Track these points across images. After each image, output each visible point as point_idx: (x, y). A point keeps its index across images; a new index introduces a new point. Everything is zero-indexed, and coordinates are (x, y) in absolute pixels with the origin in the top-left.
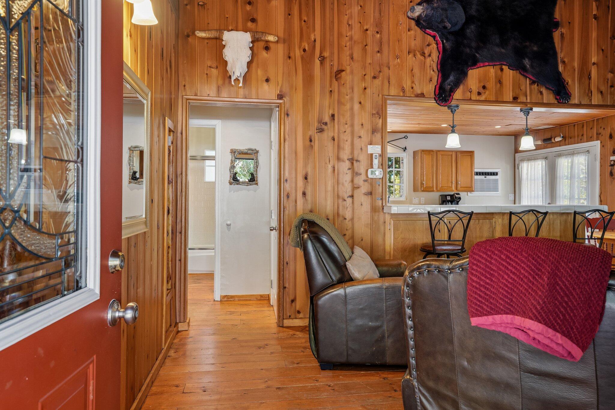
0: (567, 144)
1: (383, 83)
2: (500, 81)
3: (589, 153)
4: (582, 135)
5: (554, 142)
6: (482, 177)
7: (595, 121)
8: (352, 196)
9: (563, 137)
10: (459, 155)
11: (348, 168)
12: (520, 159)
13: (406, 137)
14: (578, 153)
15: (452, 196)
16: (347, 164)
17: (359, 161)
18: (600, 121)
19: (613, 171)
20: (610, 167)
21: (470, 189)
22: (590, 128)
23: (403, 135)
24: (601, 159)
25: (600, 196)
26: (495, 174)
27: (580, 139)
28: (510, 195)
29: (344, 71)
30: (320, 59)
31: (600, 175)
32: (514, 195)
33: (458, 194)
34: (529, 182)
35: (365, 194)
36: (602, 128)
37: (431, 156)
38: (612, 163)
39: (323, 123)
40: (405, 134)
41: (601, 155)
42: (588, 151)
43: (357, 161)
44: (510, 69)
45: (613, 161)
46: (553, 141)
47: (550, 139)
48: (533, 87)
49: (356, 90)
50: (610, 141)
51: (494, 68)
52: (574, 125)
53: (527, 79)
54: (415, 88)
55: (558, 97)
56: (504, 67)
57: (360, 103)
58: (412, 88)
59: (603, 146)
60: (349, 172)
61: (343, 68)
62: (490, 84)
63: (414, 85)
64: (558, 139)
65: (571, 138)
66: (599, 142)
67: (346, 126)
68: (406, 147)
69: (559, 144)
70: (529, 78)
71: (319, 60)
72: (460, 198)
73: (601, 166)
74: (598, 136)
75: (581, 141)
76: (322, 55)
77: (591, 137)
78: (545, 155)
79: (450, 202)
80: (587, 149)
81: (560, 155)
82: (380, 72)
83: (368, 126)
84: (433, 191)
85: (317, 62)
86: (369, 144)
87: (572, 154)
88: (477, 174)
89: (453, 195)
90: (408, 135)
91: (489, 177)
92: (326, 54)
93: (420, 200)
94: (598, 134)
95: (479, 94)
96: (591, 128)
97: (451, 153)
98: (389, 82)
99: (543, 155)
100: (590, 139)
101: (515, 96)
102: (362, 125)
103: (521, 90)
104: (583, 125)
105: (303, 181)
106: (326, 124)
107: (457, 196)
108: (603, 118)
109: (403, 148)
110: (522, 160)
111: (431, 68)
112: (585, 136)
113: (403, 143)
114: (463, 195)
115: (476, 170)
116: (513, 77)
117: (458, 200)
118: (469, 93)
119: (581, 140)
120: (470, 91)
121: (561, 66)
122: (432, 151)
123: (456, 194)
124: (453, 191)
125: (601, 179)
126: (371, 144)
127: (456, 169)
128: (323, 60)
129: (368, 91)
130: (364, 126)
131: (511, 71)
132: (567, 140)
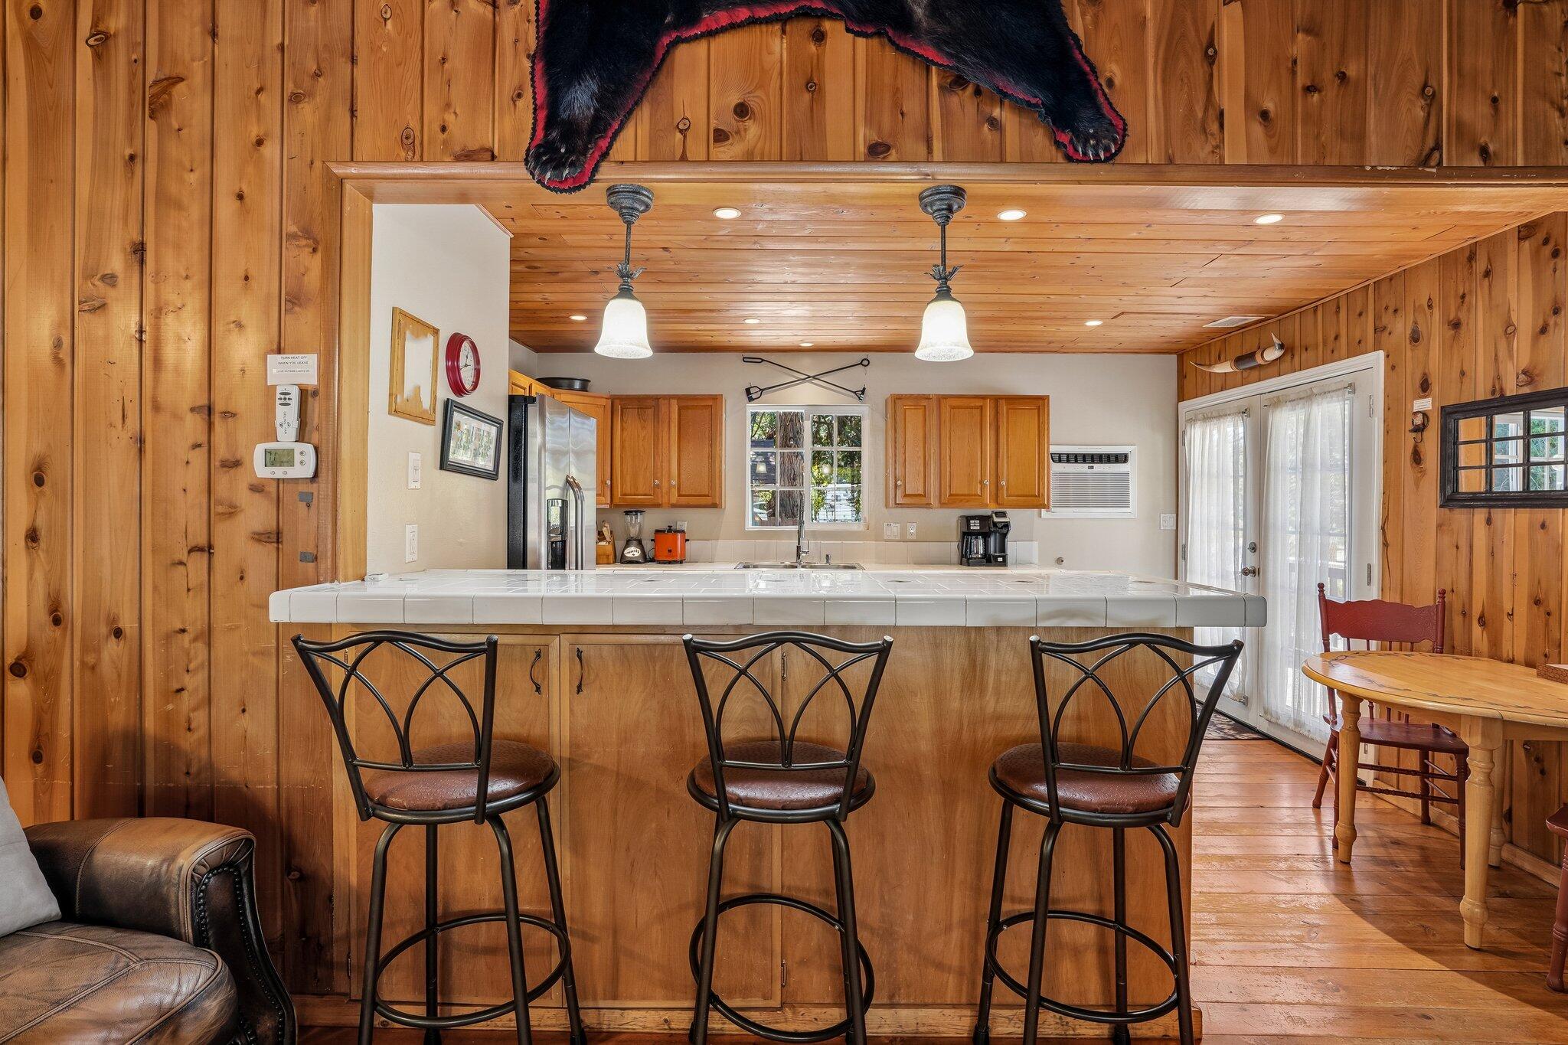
0: (1297, 367)
1: (327, 119)
2: (810, 81)
3: (1354, 392)
4: (1336, 338)
5: (1262, 362)
6: (1082, 468)
7: (1371, 290)
8: (208, 549)
9: (1282, 346)
10: (1004, 407)
11: (191, 442)
12: (1191, 415)
13: (864, 363)
14: (1324, 393)
15: (984, 519)
16: (192, 427)
17: (234, 415)
18: (1384, 287)
19: (1422, 448)
20: (1414, 435)
21: (1036, 501)
22: (1358, 312)
23: (858, 357)
24: (1388, 408)
25: (1383, 528)
26: (1121, 458)
27: (1329, 352)
28: (1162, 515)
29: (182, 80)
30: (92, 42)
31: (1385, 462)
32: (1174, 515)
33: (1004, 514)
34: (1205, 480)
35: (259, 537)
36: (1391, 310)
37: (921, 412)
38: (1419, 420)
39: (103, 278)
40: (863, 355)
41: (1387, 396)
42: (1350, 385)
43: (228, 414)
44: (858, 34)
45: (1420, 416)
46: (1259, 361)
47: (1251, 356)
48: (954, 100)
49: (224, 146)
50: (1412, 350)
51: (784, 32)
52: (1316, 309)
53: (928, 70)
54: (451, 127)
55: (1065, 137)
56: (827, 25)
57: (240, 197)
58: (444, 129)
59: (1393, 368)
60: (198, 458)
61: (179, 71)
62: (768, 95)
63: (450, 118)
64: (1271, 355)
65: (1306, 349)
66: (1381, 354)
67: (188, 284)
68: (864, 389)
69: (1276, 368)
70: (936, 64)
71: (91, 46)
72: (1007, 525)
73: (1387, 432)
74: (1380, 335)
75: (1332, 356)
76: (101, 28)
77: (1360, 342)
78: (1244, 404)
79: (980, 537)
80: (1348, 379)
81: (1277, 402)
82: (317, 75)
83: (267, 282)
84: (928, 506)
85: (85, 55)
86: (272, 352)
87: (1308, 396)
88: (1059, 458)
89: (990, 517)
90: (871, 356)
91: (1099, 468)
92: (116, 22)
93: (904, 530)
94: (1379, 330)
95: (720, 136)
96: (1360, 314)
97: (979, 403)
98: (353, 112)
99: (1236, 404)
100: (1357, 348)
101: (875, 138)
102: (247, 278)
103: (902, 114)
104: (1338, 308)
105: (28, 492)
106: (110, 279)
107: (996, 520)
108: (1391, 279)
109: (855, 392)
110: (1192, 421)
111: (520, 45)
112: (1343, 340)
113: (856, 378)
114: (1016, 518)
115: (1053, 449)
116: (869, 63)
117: (1004, 531)
118: (679, 136)
119: (1333, 351)
120: (681, 126)
121: (1083, 15)
122: (927, 398)
123: (996, 514)
124: (986, 506)
125: (1386, 473)
126: (279, 351)
127: (993, 446)
128: (102, 41)
129: (271, 150)
130: (253, 283)
131: (861, 42)
132: (1293, 355)
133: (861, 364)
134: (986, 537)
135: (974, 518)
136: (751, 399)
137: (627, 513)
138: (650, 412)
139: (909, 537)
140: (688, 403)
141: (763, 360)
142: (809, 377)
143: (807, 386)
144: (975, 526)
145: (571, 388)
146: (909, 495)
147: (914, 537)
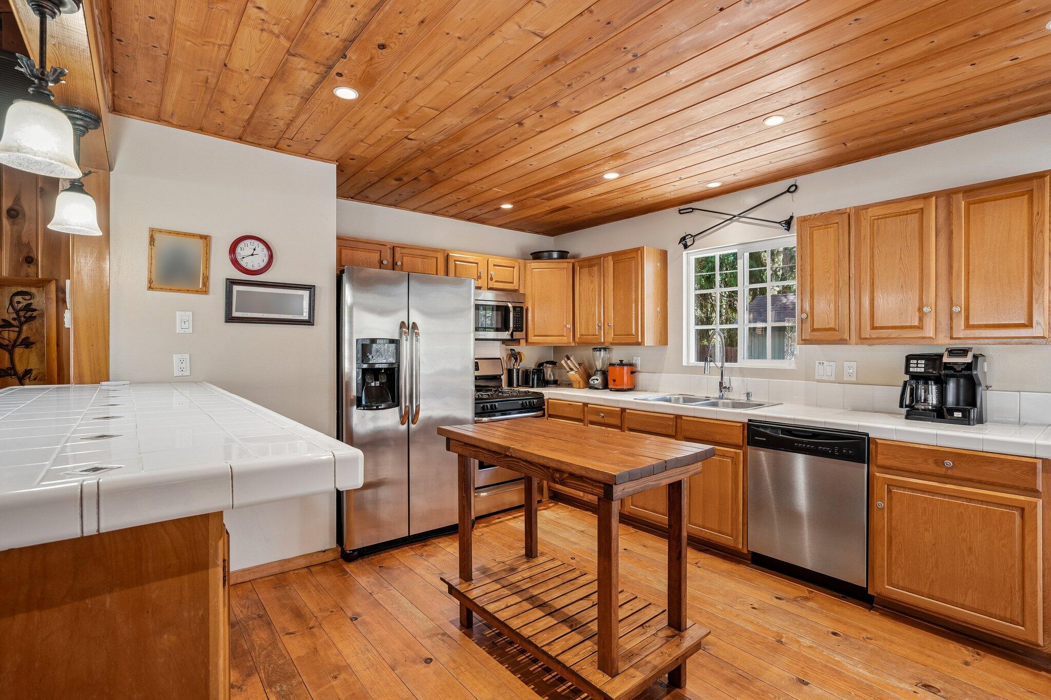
10: (961, 203)
13: (792, 189)
23: (786, 184)
37: (833, 231)
40: (791, 181)
68: (792, 217)
89: (940, 356)
90: (800, 180)
93: (840, 370)
107: (949, 360)
109: (782, 224)
113: (783, 207)
123: (951, 351)
133: (788, 191)
134: (941, 383)
135: (918, 357)
136: (686, 247)
137: (594, 349)
138: (596, 268)
139: (846, 378)
140: (619, 257)
141: (693, 209)
142: (735, 216)
143: (735, 226)
144: (919, 367)
145: (550, 258)
146: (818, 330)
147: (854, 379)
